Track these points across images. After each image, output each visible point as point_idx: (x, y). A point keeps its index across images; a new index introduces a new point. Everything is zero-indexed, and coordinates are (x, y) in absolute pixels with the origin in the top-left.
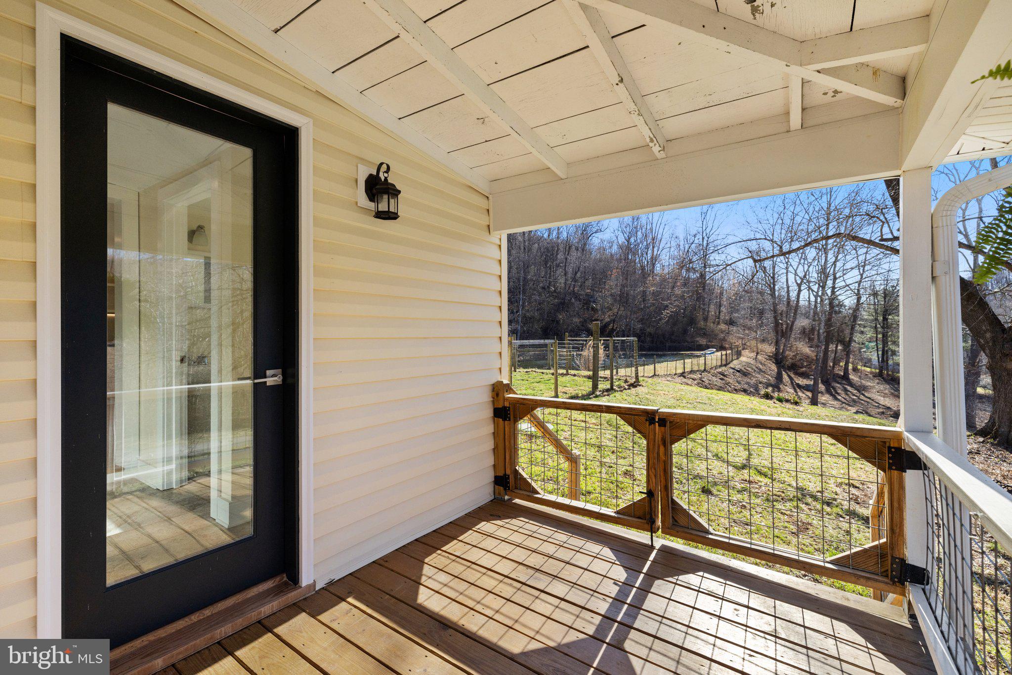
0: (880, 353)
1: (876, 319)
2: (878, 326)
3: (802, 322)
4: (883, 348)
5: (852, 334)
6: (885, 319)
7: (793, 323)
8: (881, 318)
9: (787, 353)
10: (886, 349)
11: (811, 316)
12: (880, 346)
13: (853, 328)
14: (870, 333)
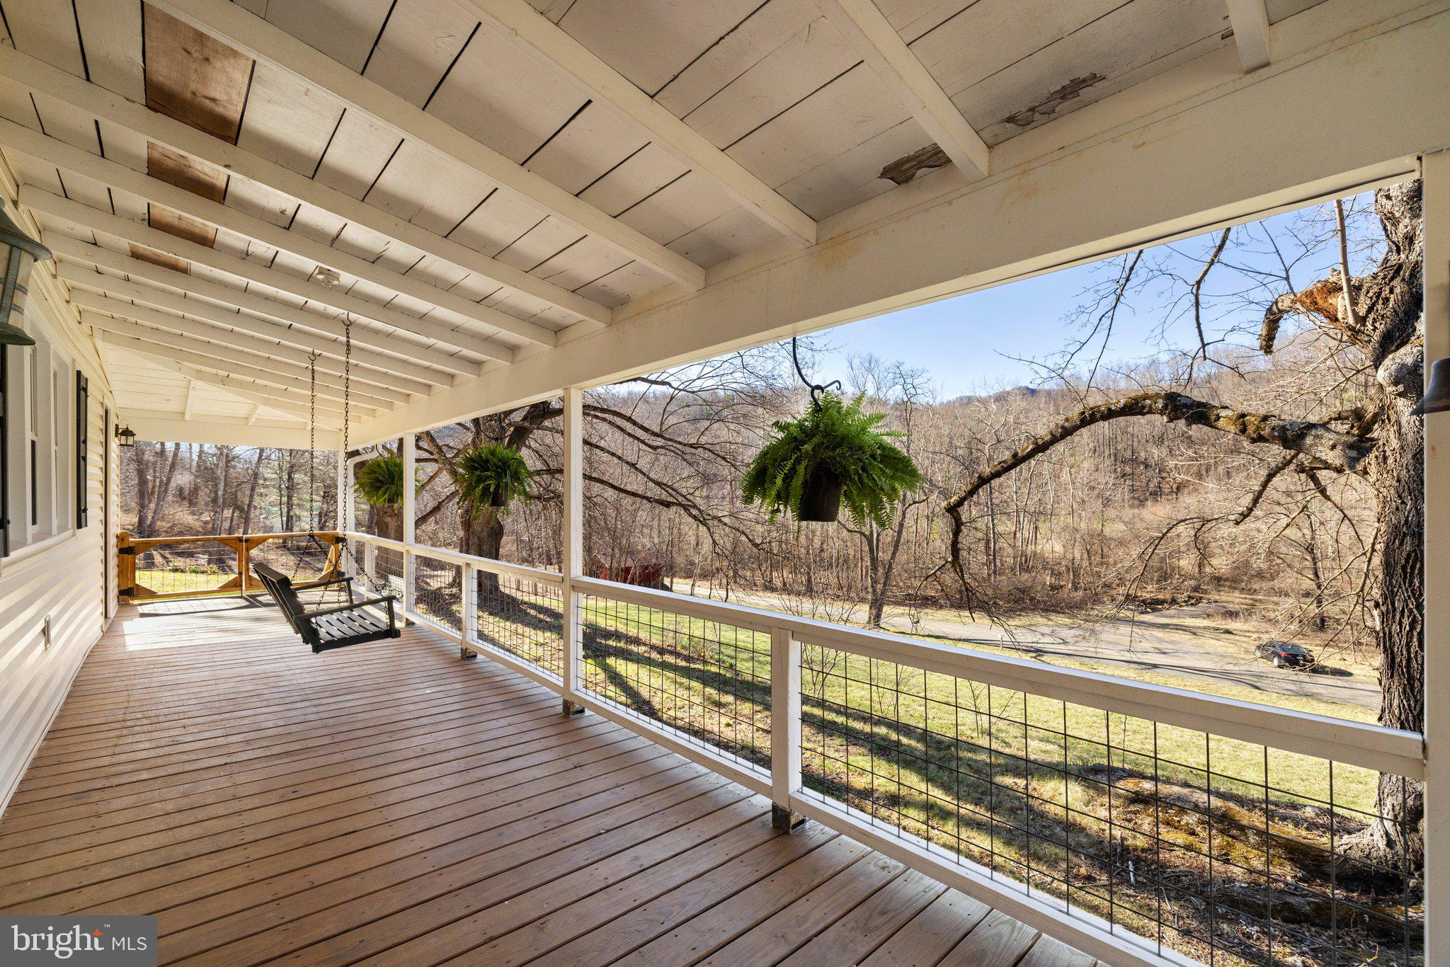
0: (284, 519)
1: (281, 478)
2: (283, 486)
3: (182, 479)
4: (288, 512)
5: (251, 496)
6: (290, 478)
7: (169, 480)
8: (285, 477)
9: (159, 523)
10: (291, 514)
11: (194, 470)
12: (285, 510)
13: (253, 489)
14: (274, 497)
